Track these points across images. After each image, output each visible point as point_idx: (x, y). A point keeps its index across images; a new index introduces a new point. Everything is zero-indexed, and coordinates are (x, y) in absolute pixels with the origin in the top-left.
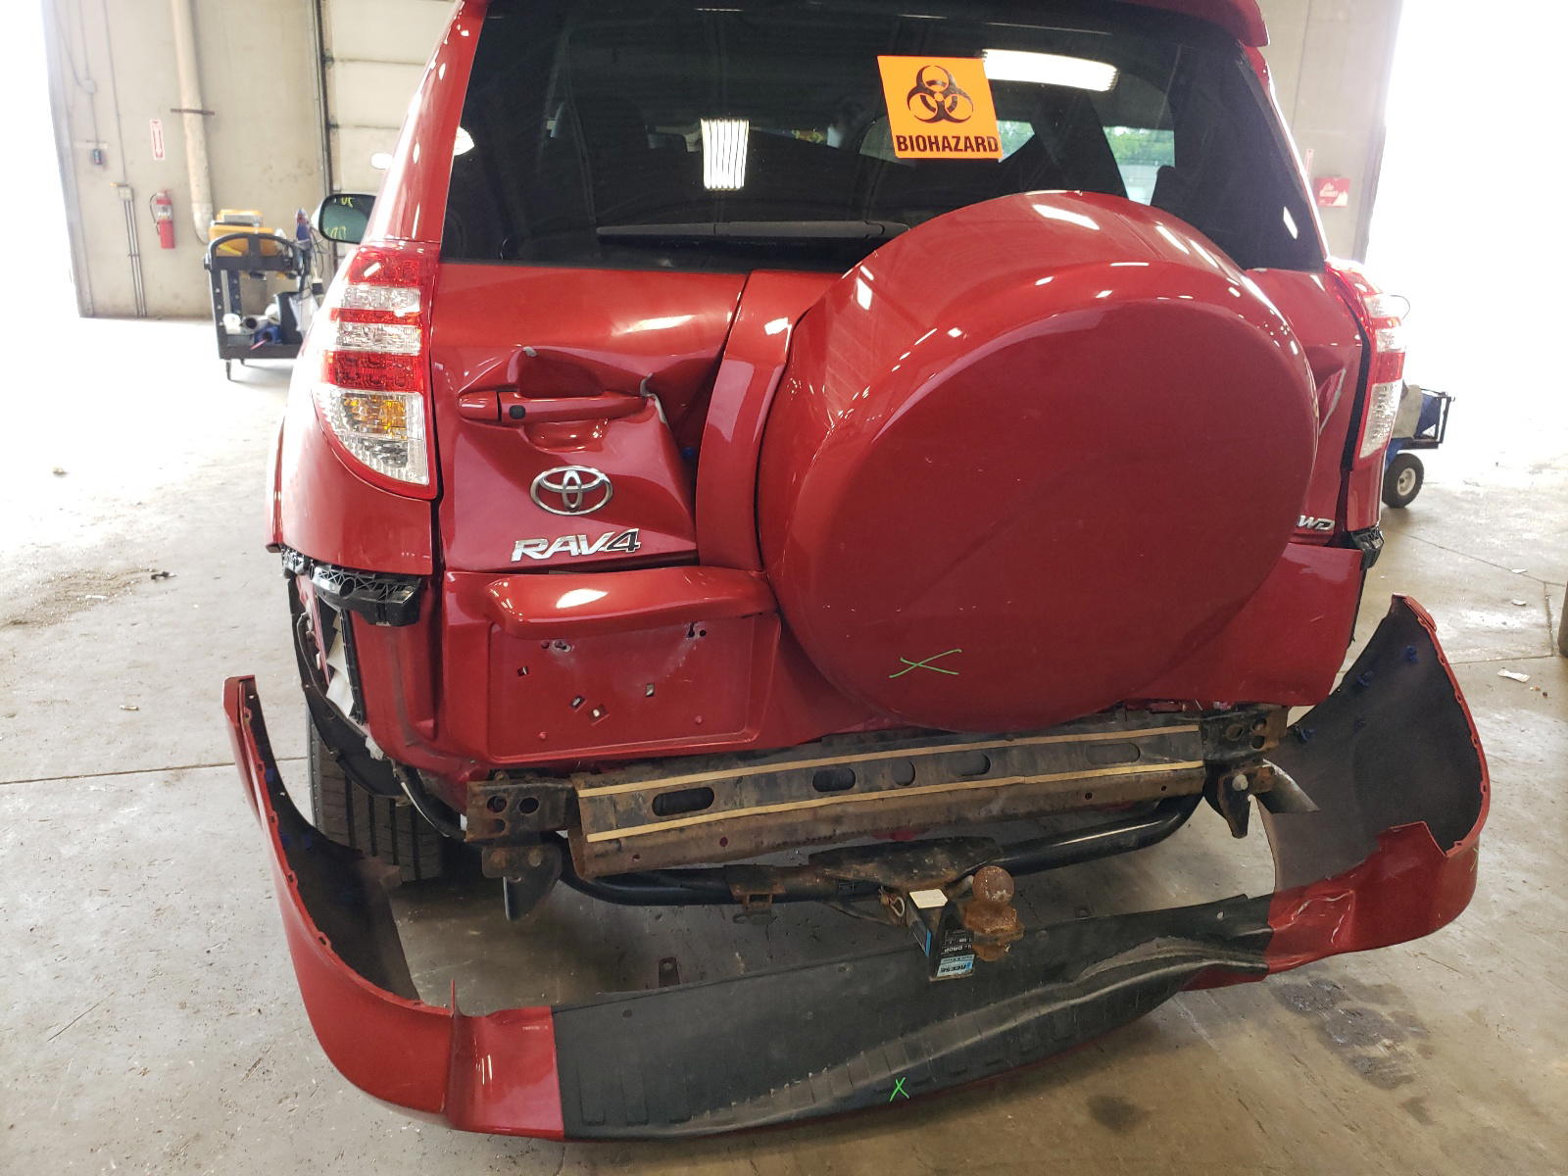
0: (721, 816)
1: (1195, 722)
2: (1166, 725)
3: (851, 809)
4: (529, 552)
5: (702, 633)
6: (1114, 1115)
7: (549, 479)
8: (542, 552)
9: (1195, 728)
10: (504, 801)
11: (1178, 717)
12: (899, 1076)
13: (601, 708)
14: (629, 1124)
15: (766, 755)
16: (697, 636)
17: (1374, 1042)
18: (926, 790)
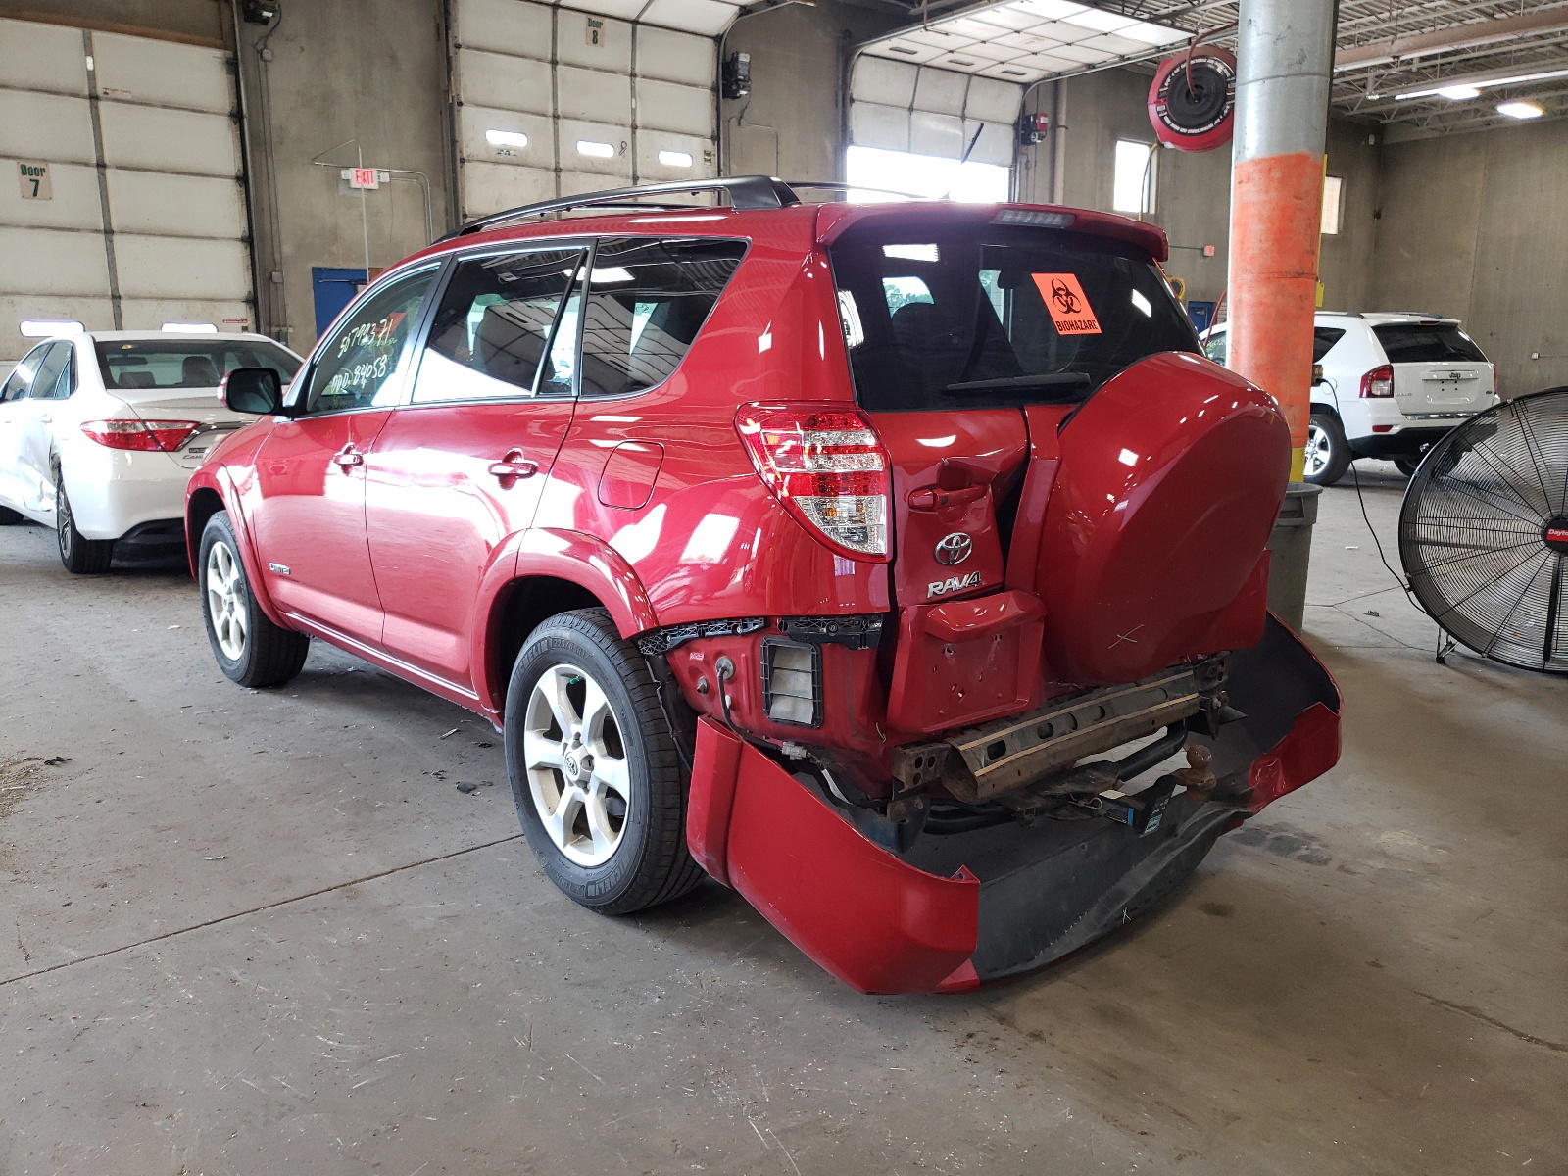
0: (1013, 757)
1: (1190, 670)
2: (1176, 673)
3: (1059, 747)
4: (936, 590)
5: (1000, 637)
6: (1217, 911)
7: (946, 543)
8: (941, 590)
9: (1191, 673)
10: (933, 758)
11: (1182, 668)
12: (1123, 908)
13: (962, 692)
14: (1009, 967)
15: (1017, 719)
16: (998, 639)
17: (1299, 848)
18: (1085, 731)
